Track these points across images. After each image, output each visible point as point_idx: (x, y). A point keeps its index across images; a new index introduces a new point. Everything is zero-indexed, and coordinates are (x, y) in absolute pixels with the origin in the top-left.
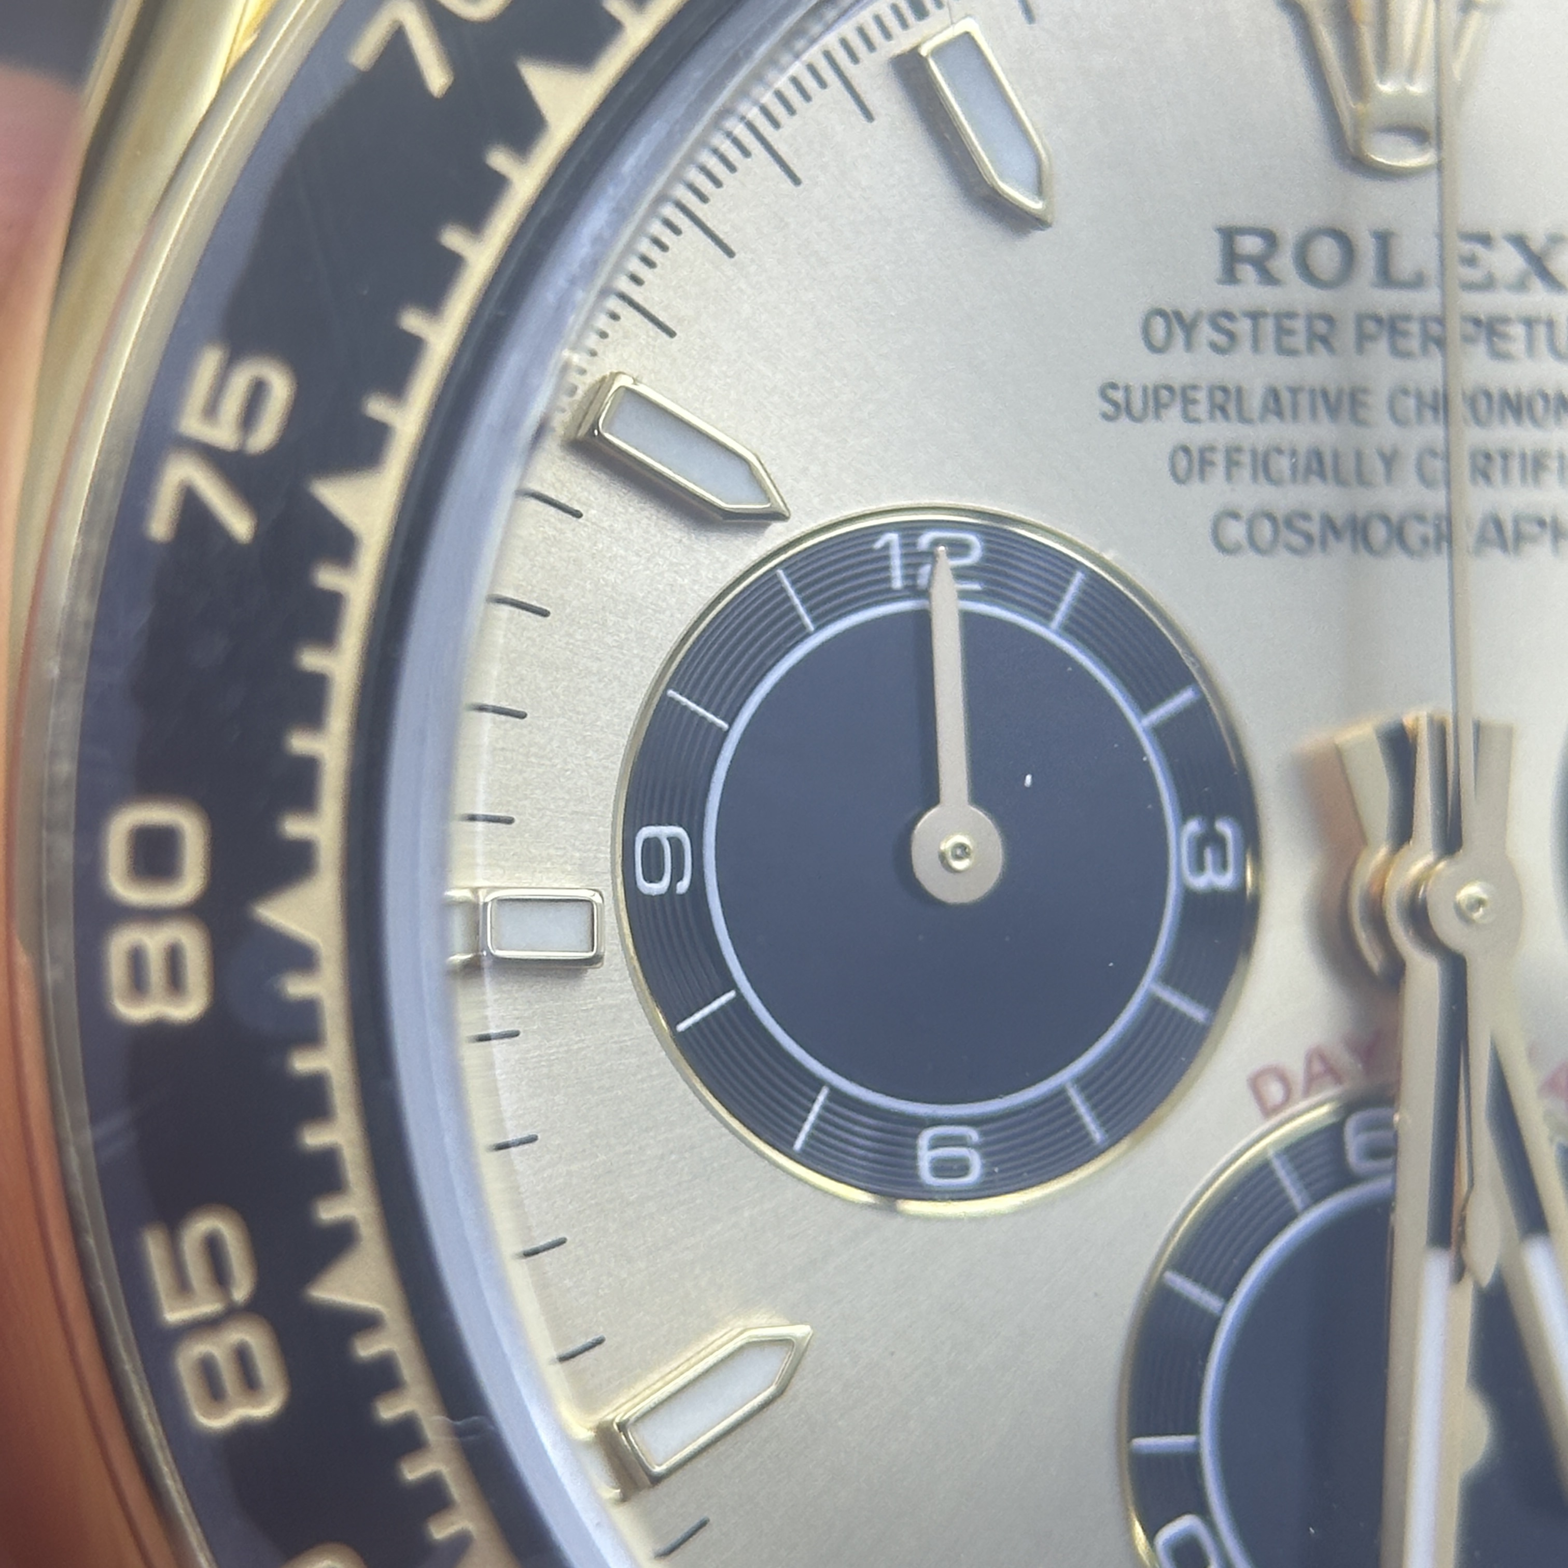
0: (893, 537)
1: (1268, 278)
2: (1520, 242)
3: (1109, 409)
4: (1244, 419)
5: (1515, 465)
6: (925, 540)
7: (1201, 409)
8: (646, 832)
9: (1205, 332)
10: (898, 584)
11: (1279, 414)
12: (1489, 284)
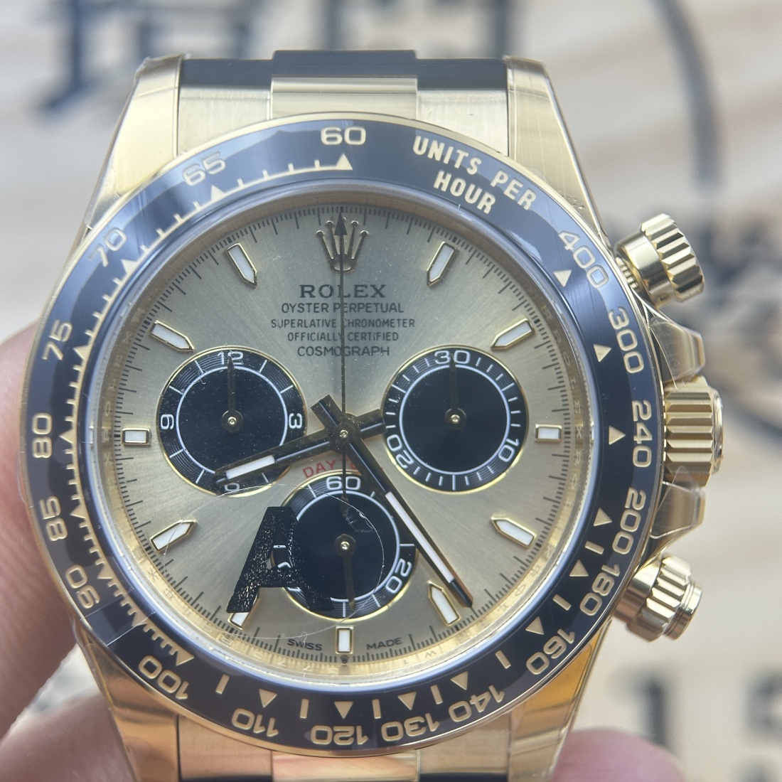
0: (222, 354)
1: (312, 296)
2: (373, 286)
3: (274, 325)
4: (306, 327)
5: (372, 335)
6: (229, 354)
7: (296, 325)
8: (163, 416)
9: (296, 308)
10: (223, 363)
11: (314, 325)
12: (366, 296)
